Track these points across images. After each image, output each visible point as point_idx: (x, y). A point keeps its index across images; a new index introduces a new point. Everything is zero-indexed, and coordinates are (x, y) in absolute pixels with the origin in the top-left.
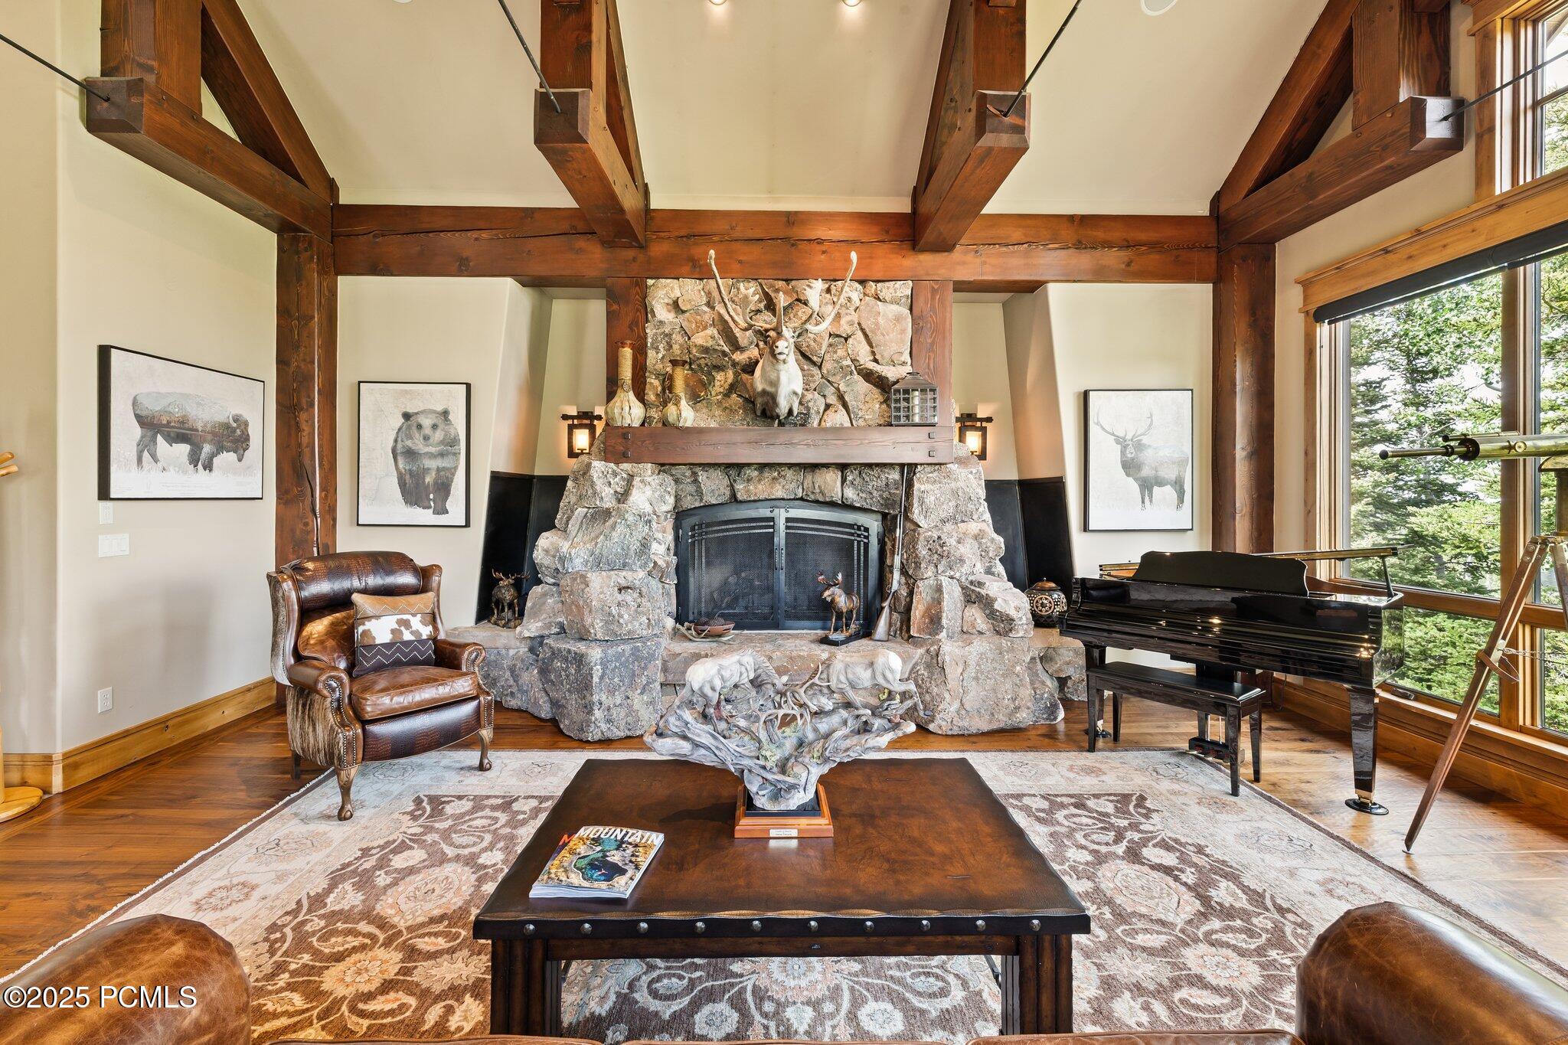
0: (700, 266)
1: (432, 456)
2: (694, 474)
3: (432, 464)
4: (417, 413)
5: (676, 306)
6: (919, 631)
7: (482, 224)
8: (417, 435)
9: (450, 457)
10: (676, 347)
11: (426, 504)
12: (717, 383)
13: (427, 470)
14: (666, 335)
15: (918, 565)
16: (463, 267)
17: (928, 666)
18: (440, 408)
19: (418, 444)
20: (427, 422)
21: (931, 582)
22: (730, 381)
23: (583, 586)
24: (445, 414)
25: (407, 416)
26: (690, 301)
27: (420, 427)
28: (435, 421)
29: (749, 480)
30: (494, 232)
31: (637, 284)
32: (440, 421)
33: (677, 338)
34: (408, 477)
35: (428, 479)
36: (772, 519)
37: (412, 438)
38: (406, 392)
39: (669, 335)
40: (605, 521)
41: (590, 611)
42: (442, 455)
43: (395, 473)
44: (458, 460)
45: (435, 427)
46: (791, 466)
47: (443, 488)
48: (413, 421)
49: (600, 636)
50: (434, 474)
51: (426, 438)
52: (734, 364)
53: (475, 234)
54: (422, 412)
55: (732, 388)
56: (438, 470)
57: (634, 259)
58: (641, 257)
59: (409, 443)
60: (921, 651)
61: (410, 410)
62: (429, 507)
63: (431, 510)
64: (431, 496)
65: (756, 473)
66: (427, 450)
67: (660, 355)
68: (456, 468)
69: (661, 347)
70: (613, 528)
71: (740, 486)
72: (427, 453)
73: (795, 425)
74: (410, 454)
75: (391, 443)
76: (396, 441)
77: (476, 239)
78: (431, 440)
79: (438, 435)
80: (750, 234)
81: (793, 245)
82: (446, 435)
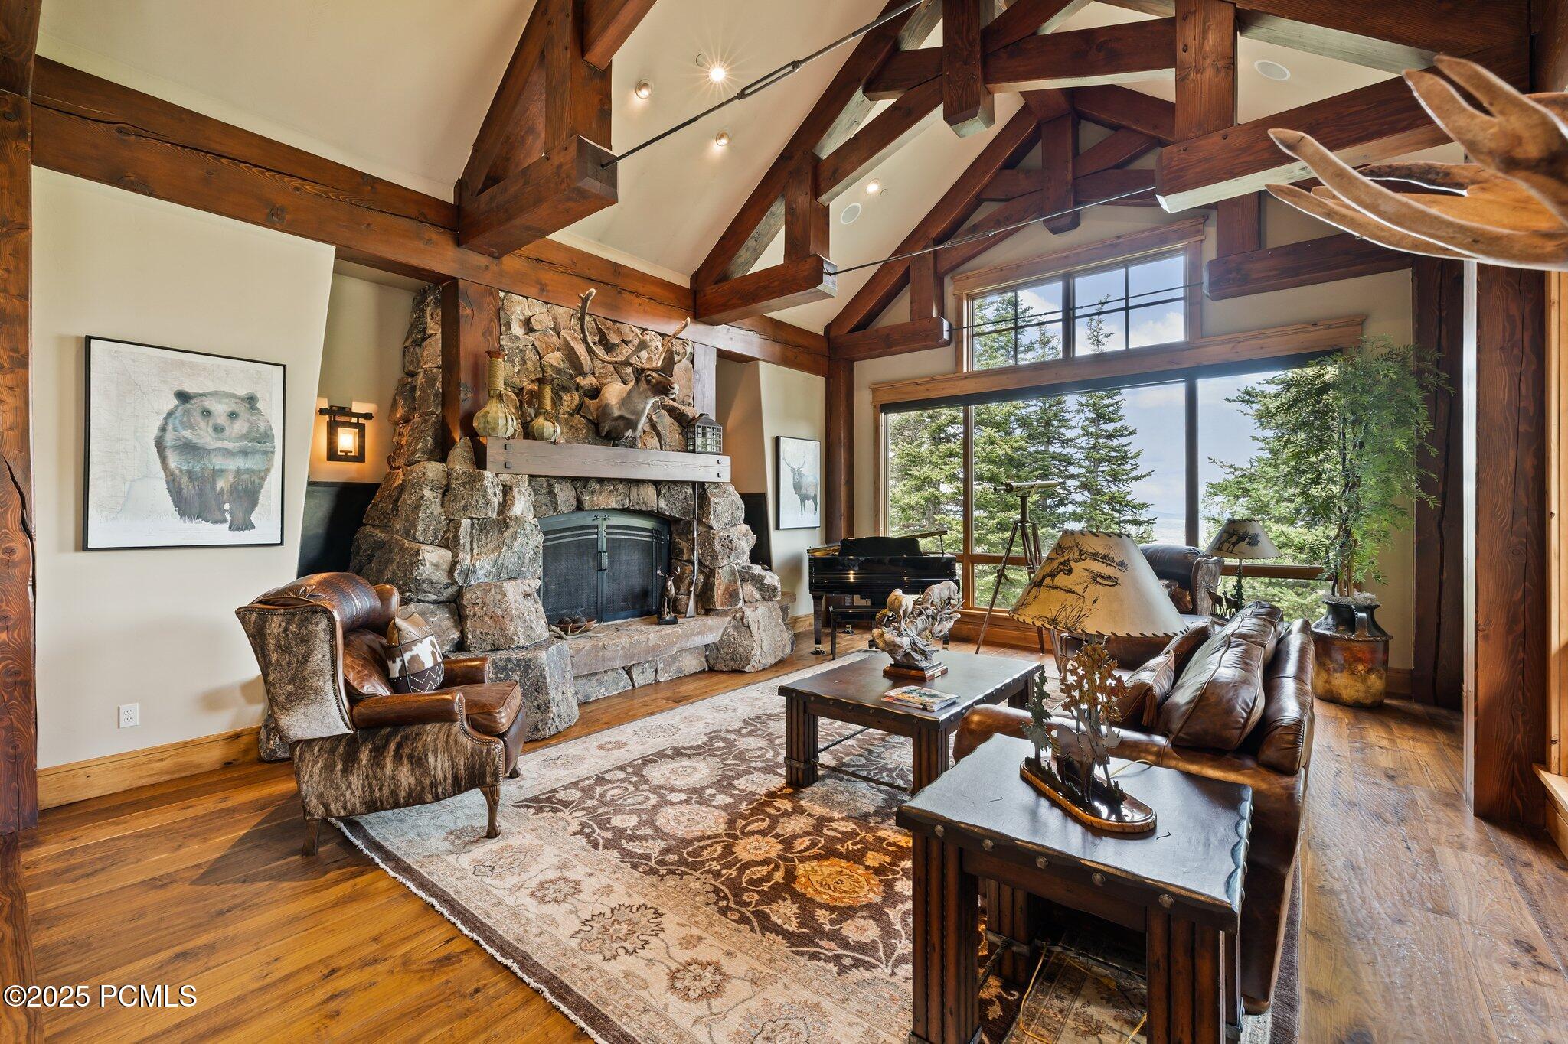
0: (548, 291)
1: (228, 453)
2: (550, 486)
3: (232, 464)
4: (202, 395)
5: (527, 324)
6: (722, 605)
7: (302, 172)
8: (202, 424)
9: (258, 456)
10: (529, 364)
11: (220, 517)
12: (565, 403)
13: (217, 473)
14: (521, 350)
15: (715, 557)
16: (273, 217)
17: (736, 628)
18: (242, 392)
19: (203, 436)
20: (220, 409)
21: (727, 568)
22: (576, 402)
23: (499, 597)
24: (251, 400)
25: (183, 397)
26: (540, 323)
27: (206, 413)
28: (233, 407)
29: (593, 492)
30: (323, 188)
31: (491, 294)
32: (242, 409)
33: (530, 354)
34: (185, 480)
35: (221, 484)
36: (597, 527)
37: (192, 428)
38: (183, 363)
39: (523, 351)
40: (501, 532)
41: (511, 620)
42: (245, 453)
43: (162, 474)
44: (270, 461)
45: (233, 416)
46: (621, 480)
47: (248, 495)
48: (194, 405)
49: (522, 643)
50: (231, 478)
51: (218, 430)
52: (578, 387)
53: (296, 183)
54: (211, 394)
55: (579, 409)
56: (238, 472)
57: (487, 267)
58: (494, 268)
59: (188, 434)
60: (729, 618)
61: (189, 388)
62: (226, 521)
63: (227, 525)
64: (227, 507)
65: (598, 486)
66: (219, 444)
67: (516, 370)
68: (267, 471)
69: (516, 361)
70: (514, 537)
71: (586, 498)
72: (219, 449)
73: (626, 446)
74: (189, 448)
75: (154, 431)
76: (163, 429)
77: (297, 189)
78: (227, 433)
79: (239, 427)
80: (587, 273)
81: (620, 293)
82: (251, 428)
